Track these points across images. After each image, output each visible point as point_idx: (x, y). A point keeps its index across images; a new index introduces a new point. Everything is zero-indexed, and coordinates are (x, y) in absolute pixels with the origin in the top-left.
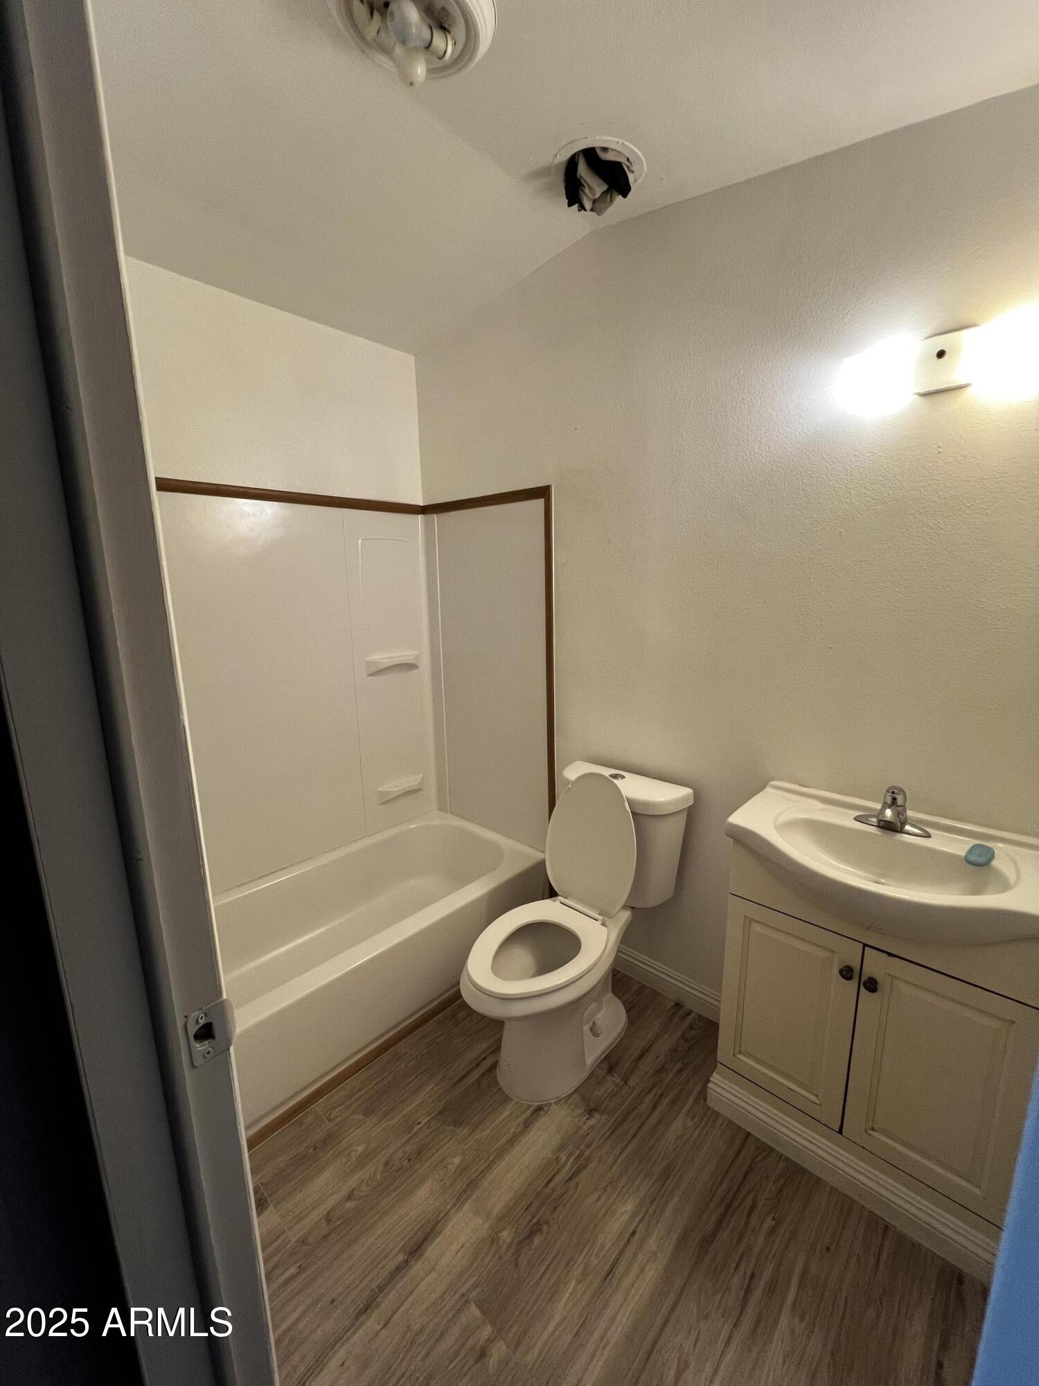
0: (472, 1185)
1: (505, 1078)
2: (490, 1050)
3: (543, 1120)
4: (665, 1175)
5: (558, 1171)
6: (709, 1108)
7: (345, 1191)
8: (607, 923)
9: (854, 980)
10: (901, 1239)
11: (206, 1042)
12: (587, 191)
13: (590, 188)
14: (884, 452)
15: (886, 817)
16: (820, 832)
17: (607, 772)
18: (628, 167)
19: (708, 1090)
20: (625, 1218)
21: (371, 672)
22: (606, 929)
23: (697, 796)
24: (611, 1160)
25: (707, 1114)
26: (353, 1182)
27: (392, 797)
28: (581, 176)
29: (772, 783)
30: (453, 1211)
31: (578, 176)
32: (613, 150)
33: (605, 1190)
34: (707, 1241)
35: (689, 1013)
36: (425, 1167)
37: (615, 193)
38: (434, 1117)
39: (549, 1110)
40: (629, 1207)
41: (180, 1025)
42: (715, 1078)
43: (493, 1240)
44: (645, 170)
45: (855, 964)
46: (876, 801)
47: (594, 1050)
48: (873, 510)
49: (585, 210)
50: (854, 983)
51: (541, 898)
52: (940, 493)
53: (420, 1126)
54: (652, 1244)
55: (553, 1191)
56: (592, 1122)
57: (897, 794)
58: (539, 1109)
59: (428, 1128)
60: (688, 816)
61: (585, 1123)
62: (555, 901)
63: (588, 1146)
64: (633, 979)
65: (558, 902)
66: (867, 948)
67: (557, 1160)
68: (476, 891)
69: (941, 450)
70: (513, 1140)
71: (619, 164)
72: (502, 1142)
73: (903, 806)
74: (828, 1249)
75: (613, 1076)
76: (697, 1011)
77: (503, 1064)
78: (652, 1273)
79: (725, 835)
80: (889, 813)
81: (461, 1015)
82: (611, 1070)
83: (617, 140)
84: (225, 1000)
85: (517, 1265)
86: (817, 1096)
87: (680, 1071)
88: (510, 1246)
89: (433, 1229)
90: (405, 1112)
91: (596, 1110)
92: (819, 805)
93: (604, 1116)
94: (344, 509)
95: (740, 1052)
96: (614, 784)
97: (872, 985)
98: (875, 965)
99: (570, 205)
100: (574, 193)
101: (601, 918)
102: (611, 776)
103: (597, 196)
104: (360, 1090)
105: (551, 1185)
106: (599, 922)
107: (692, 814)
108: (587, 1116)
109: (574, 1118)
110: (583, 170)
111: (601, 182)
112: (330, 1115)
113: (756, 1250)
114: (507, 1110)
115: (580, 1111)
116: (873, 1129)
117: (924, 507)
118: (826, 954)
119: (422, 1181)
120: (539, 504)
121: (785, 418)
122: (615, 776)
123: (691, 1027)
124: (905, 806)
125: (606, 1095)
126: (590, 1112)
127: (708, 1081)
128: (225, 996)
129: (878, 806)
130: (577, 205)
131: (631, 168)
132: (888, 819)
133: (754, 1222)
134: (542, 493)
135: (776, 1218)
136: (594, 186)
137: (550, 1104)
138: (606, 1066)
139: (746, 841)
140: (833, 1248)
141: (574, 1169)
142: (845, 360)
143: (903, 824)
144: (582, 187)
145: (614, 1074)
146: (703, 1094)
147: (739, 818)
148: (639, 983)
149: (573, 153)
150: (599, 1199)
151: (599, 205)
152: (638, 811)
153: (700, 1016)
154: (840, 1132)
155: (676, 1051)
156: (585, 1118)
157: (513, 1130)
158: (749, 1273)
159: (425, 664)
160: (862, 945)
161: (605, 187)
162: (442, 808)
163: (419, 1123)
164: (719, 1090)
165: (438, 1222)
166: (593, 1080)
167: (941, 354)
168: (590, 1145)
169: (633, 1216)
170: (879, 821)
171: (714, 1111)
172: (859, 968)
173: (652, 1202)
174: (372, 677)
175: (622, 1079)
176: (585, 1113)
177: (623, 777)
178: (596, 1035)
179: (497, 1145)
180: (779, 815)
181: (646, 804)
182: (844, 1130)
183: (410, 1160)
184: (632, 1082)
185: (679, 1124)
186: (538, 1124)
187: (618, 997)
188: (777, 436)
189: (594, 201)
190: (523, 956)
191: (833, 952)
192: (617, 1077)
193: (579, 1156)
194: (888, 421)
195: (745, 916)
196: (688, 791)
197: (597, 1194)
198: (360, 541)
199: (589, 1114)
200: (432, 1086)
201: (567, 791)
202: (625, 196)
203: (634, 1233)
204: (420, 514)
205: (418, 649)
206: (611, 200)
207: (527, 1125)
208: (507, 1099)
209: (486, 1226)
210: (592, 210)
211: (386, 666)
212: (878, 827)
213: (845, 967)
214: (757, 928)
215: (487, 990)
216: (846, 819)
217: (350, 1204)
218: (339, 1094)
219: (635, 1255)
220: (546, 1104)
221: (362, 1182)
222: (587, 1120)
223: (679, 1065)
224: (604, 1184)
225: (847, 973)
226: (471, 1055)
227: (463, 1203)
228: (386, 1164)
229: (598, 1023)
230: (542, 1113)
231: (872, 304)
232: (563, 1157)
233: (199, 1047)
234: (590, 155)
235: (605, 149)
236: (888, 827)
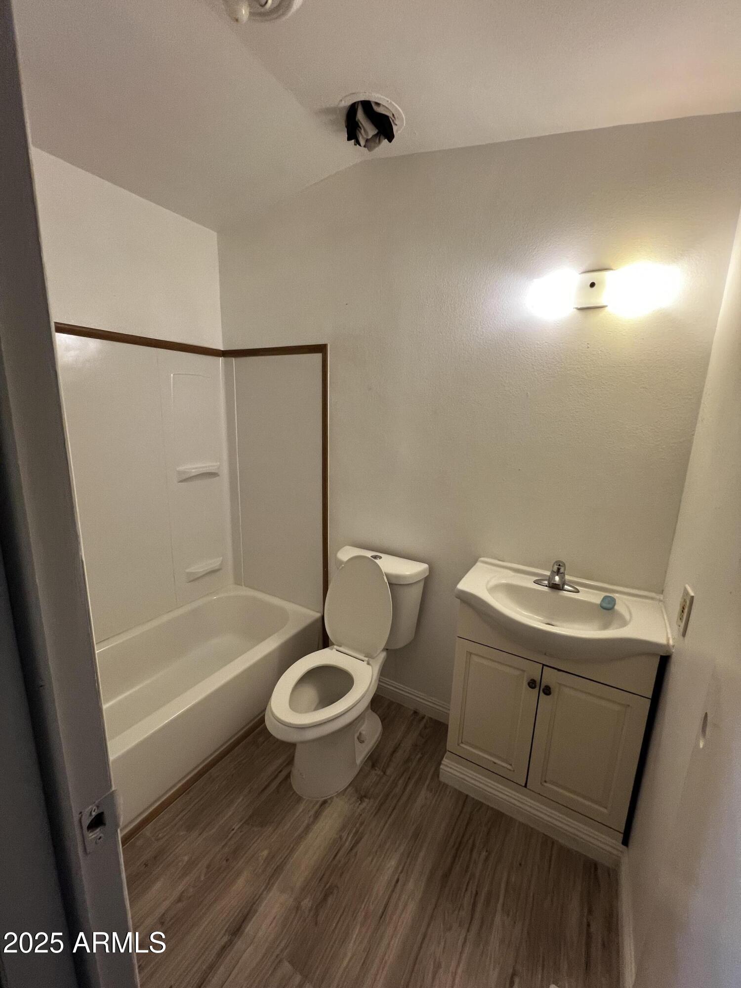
0: (278, 870)
1: (297, 783)
2: (285, 764)
3: (328, 811)
4: (416, 836)
5: (342, 846)
6: (440, 782)
7: (176, 894)
8: (371, 662)
9: (536, 689)
10: (562, 848)
11: (98, 830)
12: (362, 131)
13: (365, 130)
14: (556, 344)
15: (556, 581)
16: (513, 591)
17: (369, 554)
18: (393, 121)
19: (441, 770)
20: (390, 871)
21: (181, 480)
22: (370, 667)
23: (431, 569)
24: (378, 831)
25: (440, 787)
26: (181, 888)
27: (196, 577)
28: (359, 120)
29: (482, 559)
30: (265, 892)
31: (357, 119)
32: (383, 106)
33: (376, 854)
34: (446, 876)
35: (423, 718)
36: (240, 863)
37: (382, 137)
38: (245, 822)
39: (332, 801)
40: (393, 863)
41: (76, 823)
42: (445, 761)
43: (298, 908)
44: (405, 125)
45: (538, 679)
46: (546, 569)
47: (362, 753)
48: (547, 381)
49: (360, 145)
50: (537, 690)
51: (322, 647)
52: (588, 374)
53: (233, 832)
54: (410, 885)
55: (340, 861)
56: (364, 804)
57: (562, 566)
58: (325, 802)
59: (241, 832)
60: (424, 584)
61: (358, 808)
62: (332, 649)
63: (362, 824)
64: (385, 698)
65: (334, 650)
66: (544, 667)
67: (341, 837)
68: (270, 645)
69: (589, 346)
70: (308, 829)
71: (387, 117)
72: (299, 832)
73: (563, 573)
74: (520, 864)
75: (376, 770)
76: (430, 716)
77: (295, 772)
78: (412, 907)
79: (455, 598)
80: (557, 578)
81: (261, 739)
82: (373, 766)
83: (387, 99)
84: (114, 791)
85: (316, 924)
86: (511, 765)
87: (420, 759)
88: (310, 911)
89: (250, 910)
90: (220, 823)
91: (365, 796)
92: (511, 573)
93: (372, 800)
94: (158, 349)
95: (462, 742)
96: (375, 562)
97: (547, 691)
98: (550, 678)
99: (349, 139)
100: (353, 132)
101: (366, 659)
102: (372, 557)
103: (370, 137)
104: (183, 810)
105: (338, 858)
106: (365, 663)
107: (427, 581)
108: (360, 802)
109: (350, 805)
110: (360, 116)
111: (374, 128)
112: (158, 835)
113: (477, 875)
114: (301, 807)
115: (354, 799)
116: (545, 782)
117: (578, 381)
118: (517, 673)
119: (239, 874)
120: (318, 357)
121: (493, 314)
122: (375, 557)
123: (425, 727)
124: (564, 573)
125: (371, 784)
126: (361, 798)
127: (440, 763)
128: (113, 788)
129: (548, 573)
130: (353, 141)
131: (395, 121)
132: (557, 583)
133: (475, 855)
134: (321, 349)
135: (488, 850)
136: (368, 130)
137: (332, 798)
138: (370, 764)
139: (470, 602)
140: (523, 863)
141: (353, 842)
142: (535, 280)
143: (564, 584)
144: (358, 128)
145: (376, 768)
146: (436, 773)
147: (463, 586)
148: (389, 700)
149: (353, 102)
150: (373, 859)
151: (370, 144)
152: (394, 582)
153: (431, 719)
154: (526, 786)
155: (416, 746)
156: (358, 804)
157: (306, 822)
158: (474, 892)
159: (225, 472)
160: (542, 665)
161: (375, 132)
162: (238, 582)
163: (233, 830)
164: (448, 769)
165: (254, 903)
166: (362, 774)
167: (593, 285)
168: (363, 823)
169: (397, 868)
170: (549, 583)
171: (444, 784)
172: (539, 681)
173: (408, 857)
174: (182, 483)
175: (382, 771)
176: (358, 800)
177: (380, 558)
178: (362, 742)
179: (295, 835)
180: (488, 582)
181: (398, 577)
182: (528, 785)
183: (227, 860)
184: (388, 772)
185: (423, 796)
186: (324, 814)
187: (376, 712)
188: (488, 326)
189: (367, 141)
190: (310, 693)
191: (524, 671)
192: (378, 769)
193: (357, 832)
194: (558, 323)
195: (467, 651)
196: (425, 566)
197: (370, 859)
198: (172, 375)
199: (361, 800)
200: (241, 799)
201: (341, 569)
202: (390, 141)
203: (397, 881)
204: (221, 357)
205: (220, 462)
206: (380, 142)
207: (317, 816)
208: (299, 799)
209: (292, 900)
210: (365, 146)
211: (194, 474)
212: (549, 587)
213: (531, 680)
214: (475, 659)
215: (287, 723)
216: (528, 583)
217: (180, 905)
218: (165, 816)
219: (400, 896)
220: (330, 798)
221: (189, 885)
222: (360, 804)
223: (419, 755)
224: (374, 850)
225: (532, 684)
226: (271, 769)
227: (273, 884)
228: (208, 867)
229: (364, 733)
230: (327, 805)
231: (550, 245)
232: (344, 835)
233: (91, 836)
234: (367, 105)
235: (378, 104)
236: (555, 587)
